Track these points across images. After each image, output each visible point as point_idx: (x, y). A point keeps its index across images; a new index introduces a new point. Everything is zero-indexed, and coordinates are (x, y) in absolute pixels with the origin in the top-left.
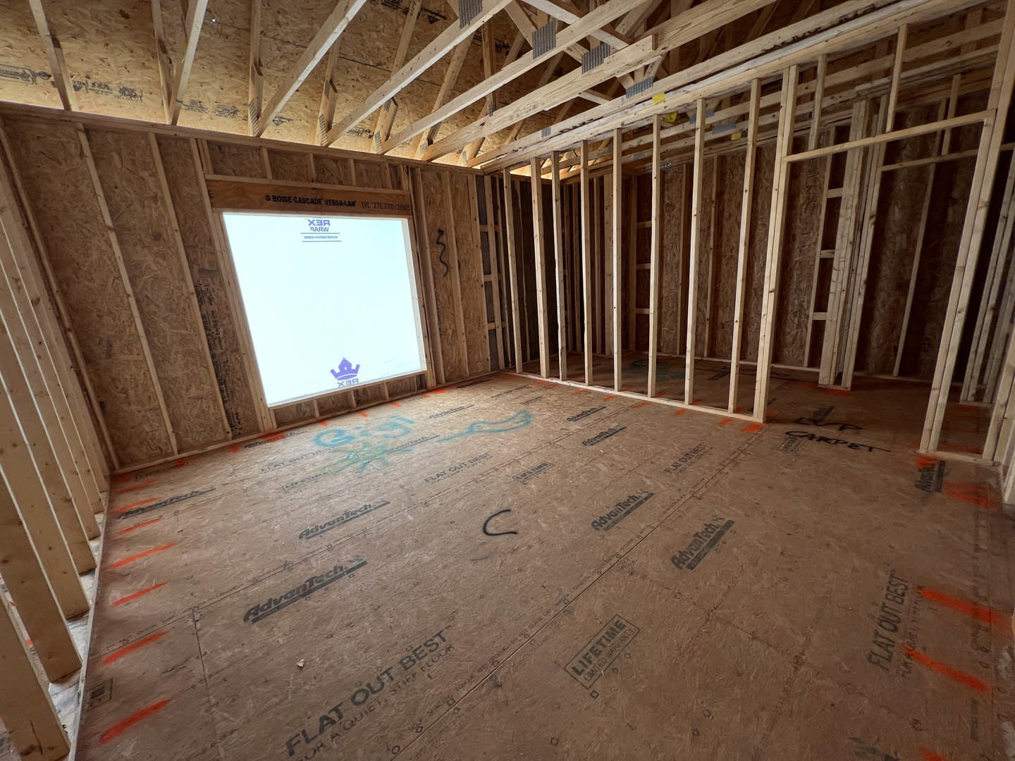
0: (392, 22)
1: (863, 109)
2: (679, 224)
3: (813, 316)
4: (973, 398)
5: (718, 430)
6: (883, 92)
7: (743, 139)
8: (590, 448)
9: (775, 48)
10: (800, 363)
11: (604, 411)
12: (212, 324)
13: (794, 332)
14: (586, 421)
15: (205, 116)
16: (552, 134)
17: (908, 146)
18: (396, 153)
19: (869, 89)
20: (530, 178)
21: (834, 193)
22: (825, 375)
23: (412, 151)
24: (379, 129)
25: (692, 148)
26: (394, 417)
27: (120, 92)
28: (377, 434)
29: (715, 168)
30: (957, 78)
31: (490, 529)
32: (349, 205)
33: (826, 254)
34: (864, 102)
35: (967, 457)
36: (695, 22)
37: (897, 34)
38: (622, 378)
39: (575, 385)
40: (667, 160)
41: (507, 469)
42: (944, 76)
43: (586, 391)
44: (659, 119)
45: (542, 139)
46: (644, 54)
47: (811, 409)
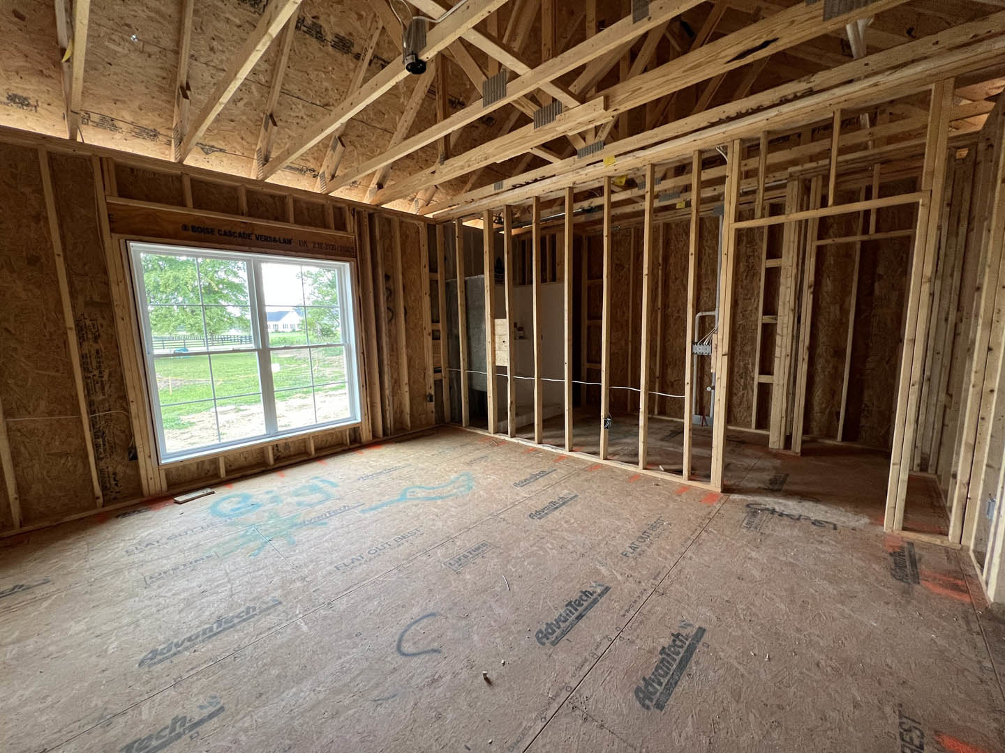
0: (342, 65)
1: (796, 189)
2: (629, 284)
3: (758, 378)
4: (918, 469)
5: (675, 501)
6: (812, 174)
7: (688, 209)
8: (537, 522)
9: (720, 122)
10: (750, 426)
11: (554, 475)
12: (94, 364)
13: (740, 394)
14: (535, 487)
15: (118, 136)
16: (503, 190)
17: (835, 225)
18: (341, 193)
19: (801, 171)
20: (482, 230)
21: (772, 263)
22: (775, 438)
23: (361, 195)
24: (325, 169)
25: (642, 213)
26: (316, 478)
27: (8, 99)
28: (289, 500)
29: (661, 233)
30: (877, 167)
31: (408, 647)
32: (285, 242)
33: (768, 319)
34: (796, 182)
35: (934, 539)
36: (645, 87)
37: (833, 118)
38: (573, 436)
39: (524, 443)
40: (616, 223)
41: (439, 551)
42: (866, 164)
43: (535, 450)
44: (609, 181)
45: (494, 192)
46: (595, 114)
47: (767, 476)
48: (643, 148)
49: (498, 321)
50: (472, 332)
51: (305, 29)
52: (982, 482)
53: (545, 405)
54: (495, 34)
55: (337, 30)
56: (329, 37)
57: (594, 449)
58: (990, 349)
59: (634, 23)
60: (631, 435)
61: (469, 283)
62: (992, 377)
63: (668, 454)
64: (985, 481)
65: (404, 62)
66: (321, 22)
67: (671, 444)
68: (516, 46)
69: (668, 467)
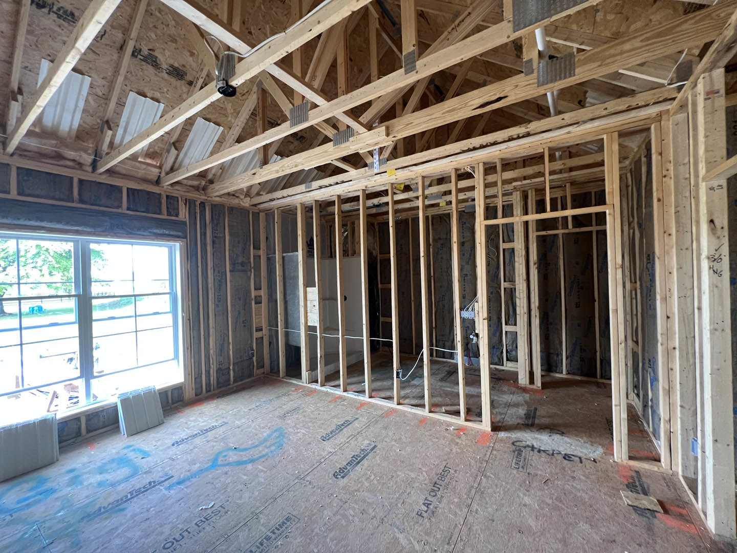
1: (519, 197)
3: (505, 328)
5: (457, 444)
6: (528, 188)
7: (449, 206)
9: (469, 150)
11: (356, 424)
14: (339, 439)
16: (312, 189)
19: (520, 185)
21: (508, 246)
22: (522, 376)
25: (417, 208)
26: (129, 446)
29: (431, 221)
30: (568, 185)
33: (507, 285)
34: (518, 192)
35: (652, 466)
36: (416, 122)
37: (543, 152)
38: (372, 381)
39: (332, 391)
40: (398, 214)
41: (241, 534)
42: (560, 183)
43: (340, 397)
44: (392, 187)
45: (305, 191)
46: (379, 139)
47: (522, 411)
48: (415, 165)
49: (309, 289)
50: (288, 298)
51: (142, 58)
52: (679, 420)
53: (348, 354)
54: (299, 75)
55: (171, 62)
56: (165, 66)
57: (388, 394)
58: (668, 317)
59: (406, 74)
60: (417, 377)
61: (286, 258)
62: (673, 339)
63: (447, 394)
64: (681, 418)
65: (216, 86)
66: (156, 54)
67: (448, 384)
68: (317, 84)
69: (448, 408)
